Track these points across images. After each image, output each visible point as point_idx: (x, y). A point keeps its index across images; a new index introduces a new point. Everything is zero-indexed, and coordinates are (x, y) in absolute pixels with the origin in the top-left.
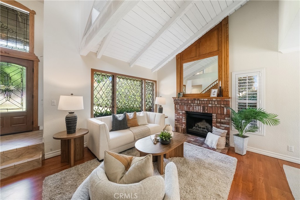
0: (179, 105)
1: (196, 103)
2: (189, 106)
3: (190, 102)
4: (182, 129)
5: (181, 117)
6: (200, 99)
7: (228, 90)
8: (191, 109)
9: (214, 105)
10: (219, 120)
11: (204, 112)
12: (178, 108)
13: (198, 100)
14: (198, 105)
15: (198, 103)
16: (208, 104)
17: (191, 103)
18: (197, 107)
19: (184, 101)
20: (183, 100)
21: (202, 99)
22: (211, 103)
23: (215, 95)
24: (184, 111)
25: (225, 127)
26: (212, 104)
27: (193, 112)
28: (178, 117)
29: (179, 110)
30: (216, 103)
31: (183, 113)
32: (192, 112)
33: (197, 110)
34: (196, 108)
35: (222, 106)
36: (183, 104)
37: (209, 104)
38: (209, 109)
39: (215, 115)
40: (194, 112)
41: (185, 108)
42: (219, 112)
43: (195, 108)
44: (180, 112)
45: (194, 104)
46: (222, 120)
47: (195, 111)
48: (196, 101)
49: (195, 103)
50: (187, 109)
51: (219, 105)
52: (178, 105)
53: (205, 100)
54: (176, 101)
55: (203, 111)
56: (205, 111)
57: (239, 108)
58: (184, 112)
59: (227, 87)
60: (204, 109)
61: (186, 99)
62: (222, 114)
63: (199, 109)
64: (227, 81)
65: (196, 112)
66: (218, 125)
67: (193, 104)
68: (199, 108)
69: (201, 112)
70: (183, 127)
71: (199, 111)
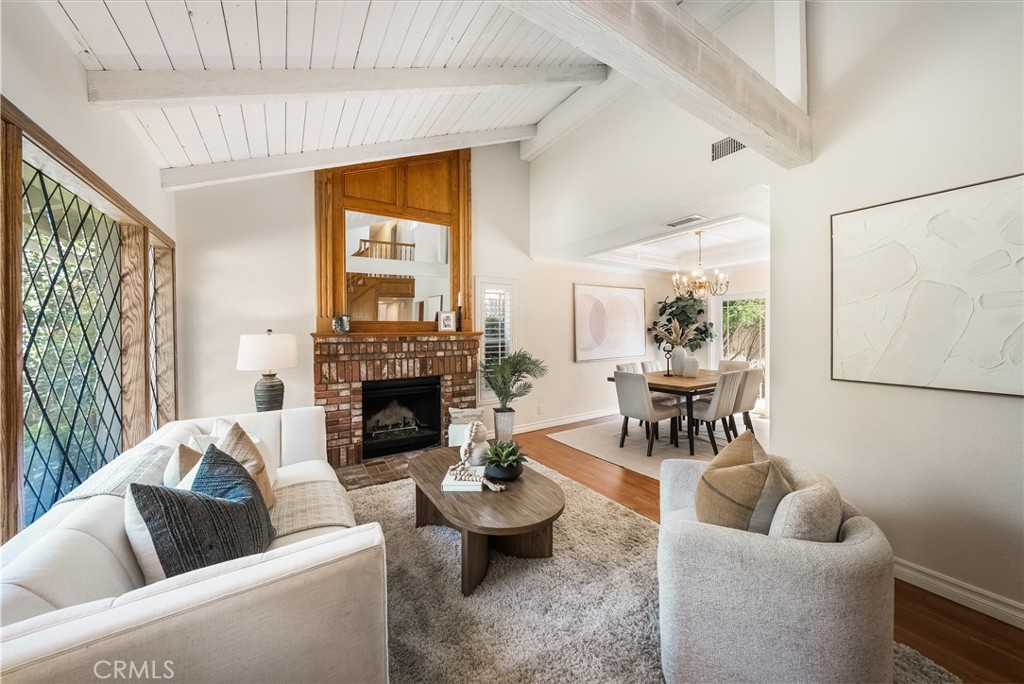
0: (337, 362)
1: (405, 349)
2: (378, 362)
3: (384, 348)
4: (352, 447)
5: (344, 407)
6: (419, 338)
7: (470, 315)
8: (385, 370)
9: (448, 353)
10: (458, 388)
11: (423, 375)
12: (334, 374)
13: (414, 340)
14: (410, 356)
15: (412, 349)
16: (436, 352)
17: (388, 352)
18: (405, 363)
19: (362, 346)
20: (359, 344)
21: (425, 339)
22: (443, 346)
23: (449, 326)
24: (360, 381)
25: (468, 402)
26: (445, 350)
27: (391, 380)
28: (332, 409)
29: (337, 382)
30: (455, 348)
31: (354, 392)
32: (388, 380)
33: (405, 371)
34: (401, 365)
35: (466, 352)
36: (356, 358)
37: (440, 350)
38: (435, 365)
39: (450, 378)
40: (395, 380)
41: (365, 372)
42: (458, 369)
43: (398, 368)
44: (339, 391)
45: (395, 353)
46: (464, 388)
47: (398, 376)
48: (405, 345)
49: (402, 351)
50: (370, 373)
51: (460, 353)
52: (333, 365)
53: (431, 339)
54: (326, 347)
55: (421, 372)
56: (426, 372)
57: (487, 356)
58: (357, 385)
59: (469, 309)
60: (423, 367)
61: (372, 340)
62: (464, 372)
63: (411, 369)
64: (469, 296)
65: (401, 379)
66: (456, 400)
67: (393, 356)
68: (411, 364)
69: (417, 375)
70: (355, 440)
71: (411, 374)
